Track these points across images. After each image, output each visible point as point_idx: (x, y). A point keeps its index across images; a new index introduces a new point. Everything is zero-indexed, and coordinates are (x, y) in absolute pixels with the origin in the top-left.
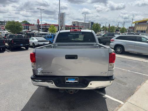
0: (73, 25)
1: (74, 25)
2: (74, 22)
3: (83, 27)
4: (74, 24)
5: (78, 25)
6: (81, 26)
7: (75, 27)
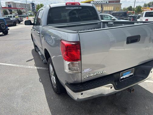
0: (7, 7)
1: (10, 7)
2: (9, 3)
3: (23, 9)
4: (9, 5)
5: (16, 7)
6: (19, 7)
7: (12, 9)
